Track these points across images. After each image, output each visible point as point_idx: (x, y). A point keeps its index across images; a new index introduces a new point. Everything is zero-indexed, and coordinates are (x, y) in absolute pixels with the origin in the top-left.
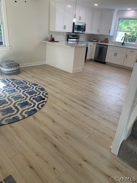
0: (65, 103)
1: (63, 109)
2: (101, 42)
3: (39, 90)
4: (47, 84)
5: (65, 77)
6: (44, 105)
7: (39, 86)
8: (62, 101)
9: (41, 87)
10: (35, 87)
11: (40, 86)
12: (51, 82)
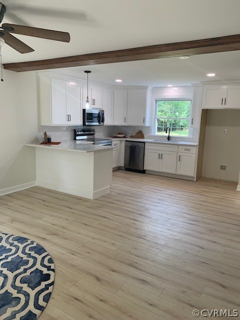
0: (98, 279)
1: (97, 297)
2: (132, 137)
3: (33, 253)
4: (48, 234)
5: (81, 211)
6: (50, 293)
7: (29, 242)
8: (89, 273)
9: (35, 245)
10: (21, 246)
11: (32, 243)
12: (54, 226)
